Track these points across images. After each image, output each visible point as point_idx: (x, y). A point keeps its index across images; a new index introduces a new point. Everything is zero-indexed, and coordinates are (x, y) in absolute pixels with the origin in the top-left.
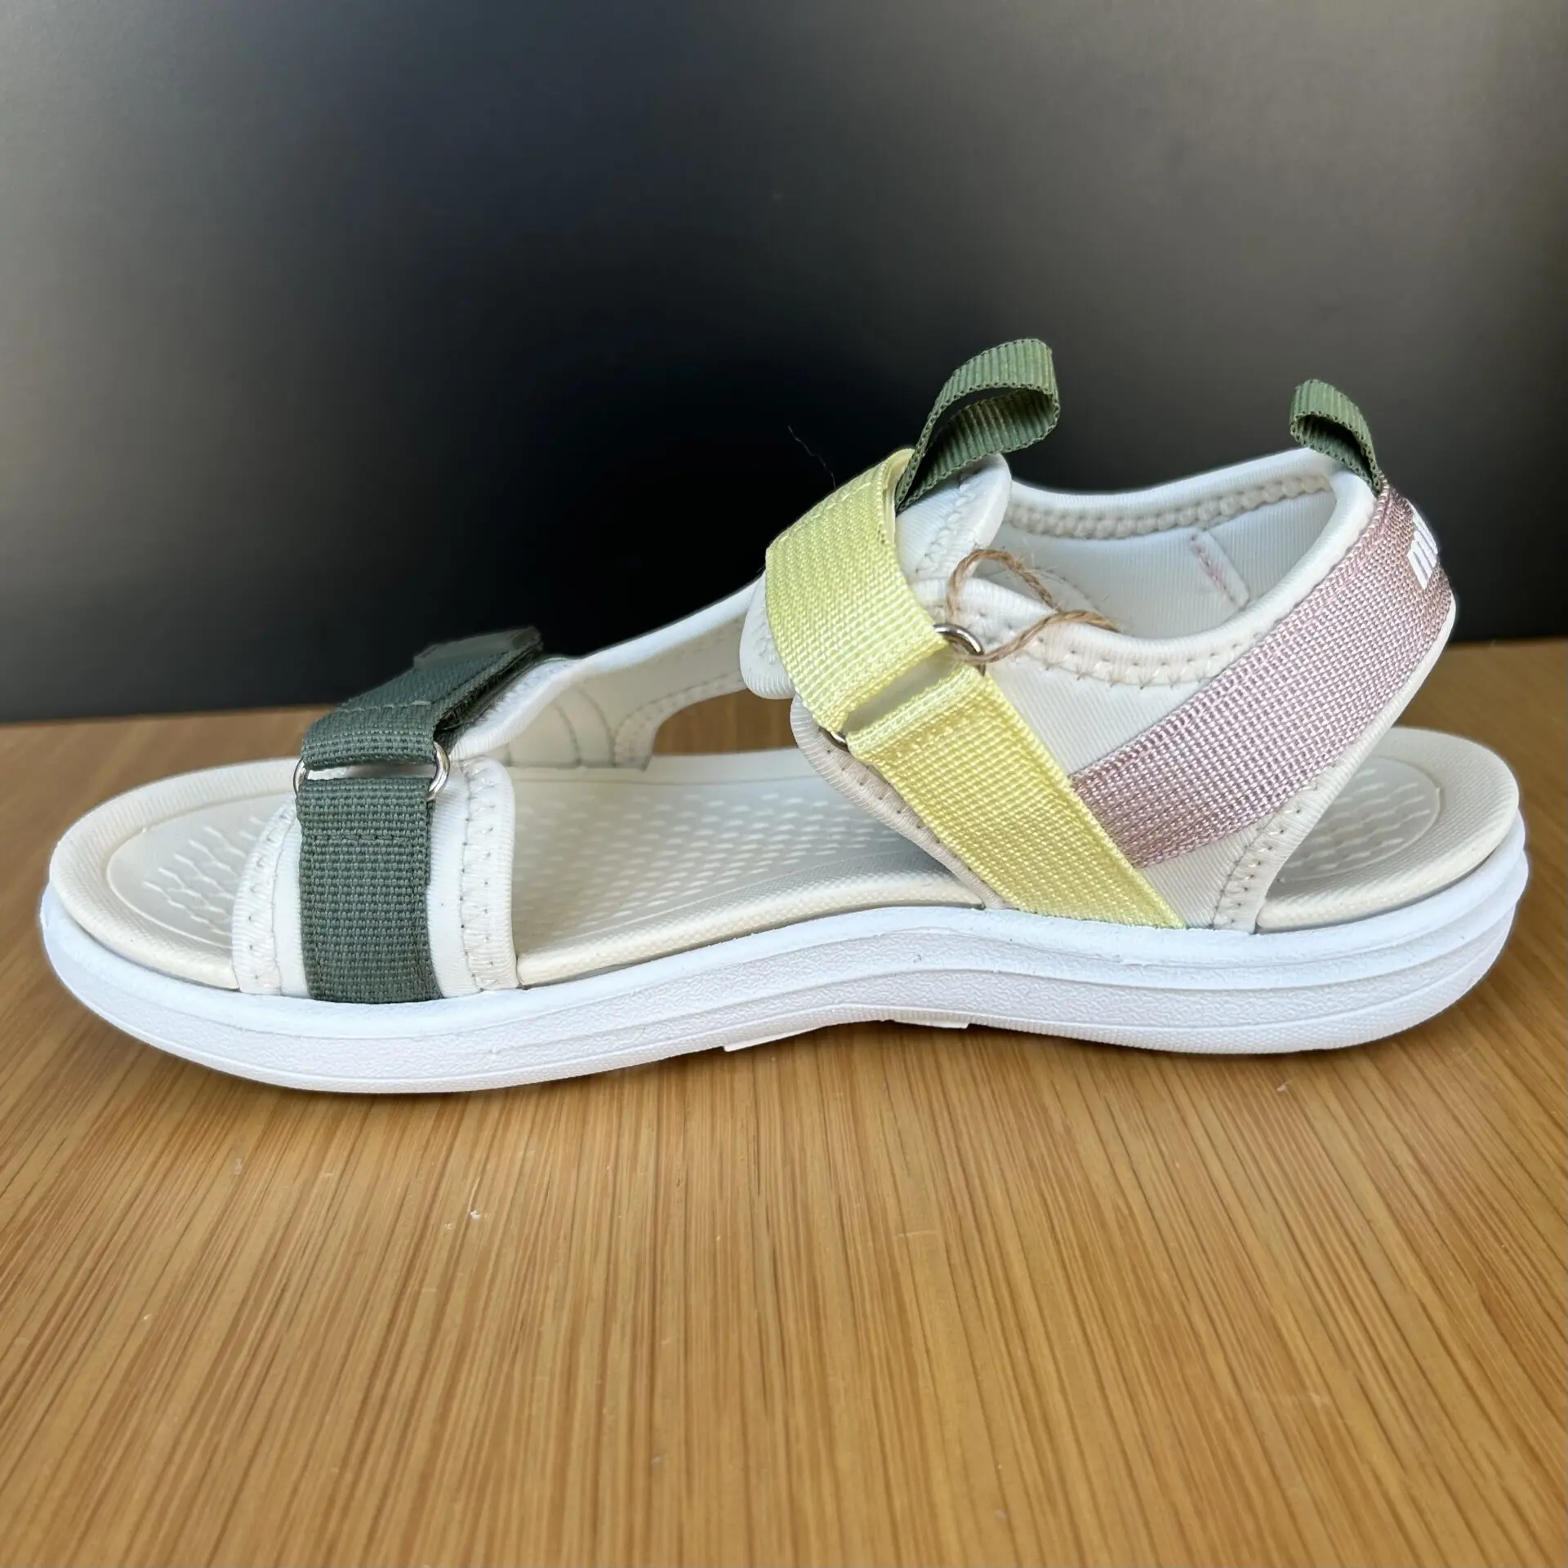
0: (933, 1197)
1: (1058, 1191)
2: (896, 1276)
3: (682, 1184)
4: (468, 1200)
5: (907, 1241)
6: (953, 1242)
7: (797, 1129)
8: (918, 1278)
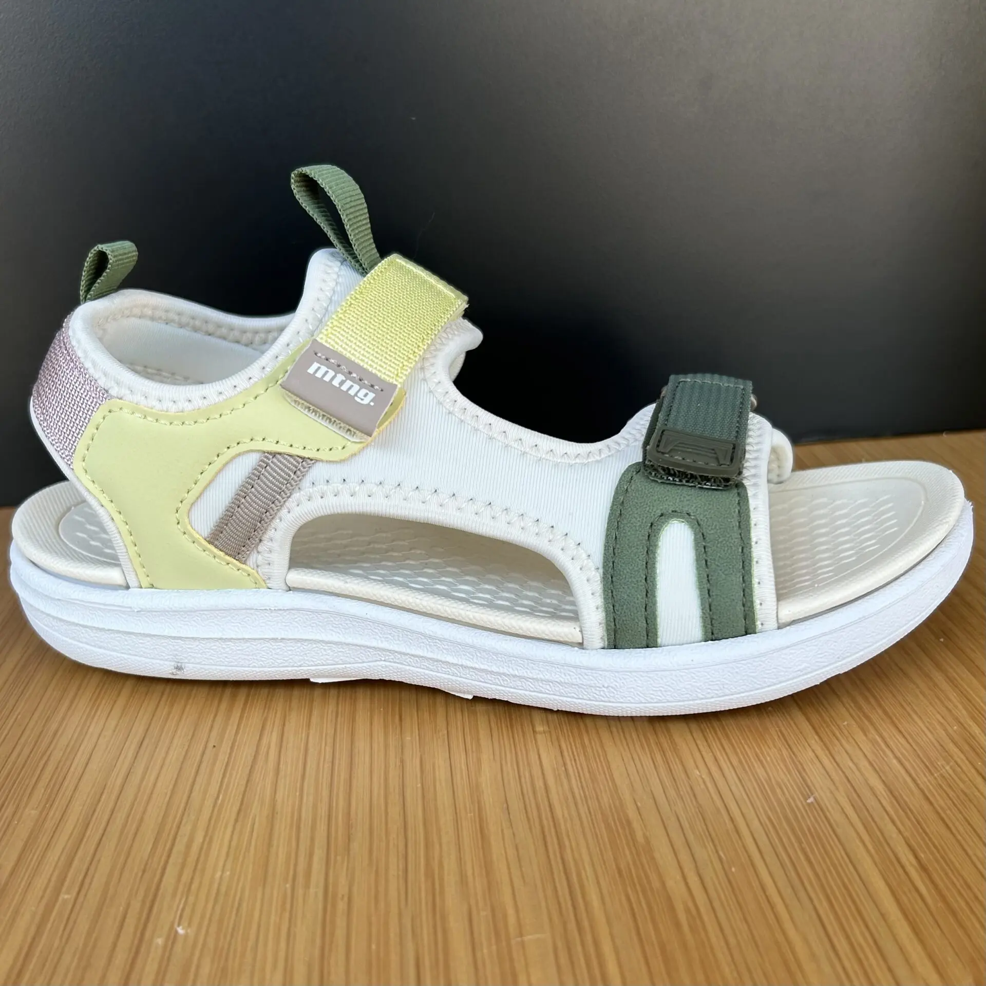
0: (543, 904)
1: (641, 895)
3: (346, 899)
4: (175, 918)
5: (523, 945)
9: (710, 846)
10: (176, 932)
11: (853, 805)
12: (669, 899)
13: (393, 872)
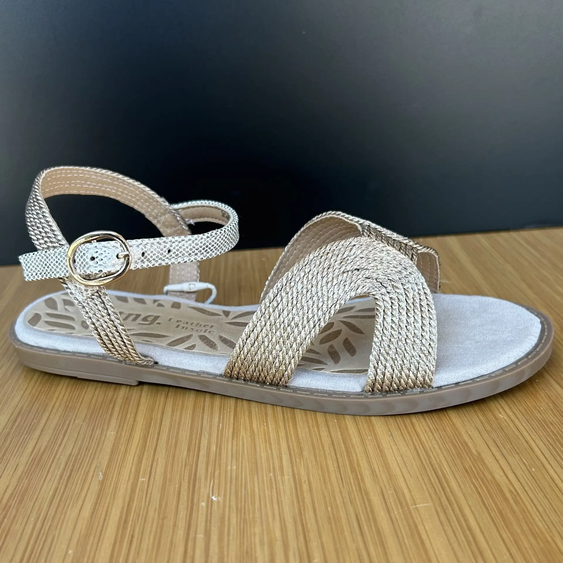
0: (425, 488)
1: (481, 483)
2: (416, 526)
3: (307, 482)
5: (417, 508)
6: (439, 509)
7: (354, 455)
8: (427, 528)
10: (212, 499)
13: (331, 468)
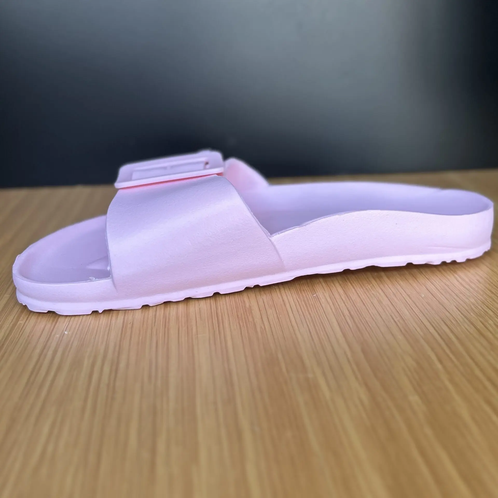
9: (273, 309)
11: (330, 297)
12: (255, 325)
